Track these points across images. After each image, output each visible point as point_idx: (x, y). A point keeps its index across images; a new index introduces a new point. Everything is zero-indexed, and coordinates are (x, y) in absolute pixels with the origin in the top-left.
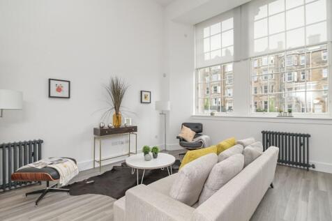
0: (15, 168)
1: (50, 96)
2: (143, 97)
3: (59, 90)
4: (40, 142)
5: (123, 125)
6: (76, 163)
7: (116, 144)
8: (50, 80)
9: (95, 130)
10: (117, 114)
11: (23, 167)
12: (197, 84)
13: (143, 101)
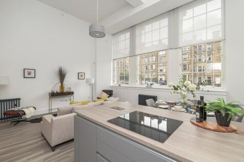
0: (7, 109)
1: (24, 77)
2: (80, 76)
3: (29, 74)
4: (19, 99)
5: (65, 91)
6: (35, 109)
7: (62, 101)
8: (24, 69)
9: (49, 93)
10: (62, 85)
11: (11, 109)
12: (114, 68)
13: (80, 78)
